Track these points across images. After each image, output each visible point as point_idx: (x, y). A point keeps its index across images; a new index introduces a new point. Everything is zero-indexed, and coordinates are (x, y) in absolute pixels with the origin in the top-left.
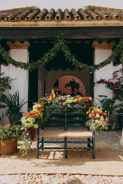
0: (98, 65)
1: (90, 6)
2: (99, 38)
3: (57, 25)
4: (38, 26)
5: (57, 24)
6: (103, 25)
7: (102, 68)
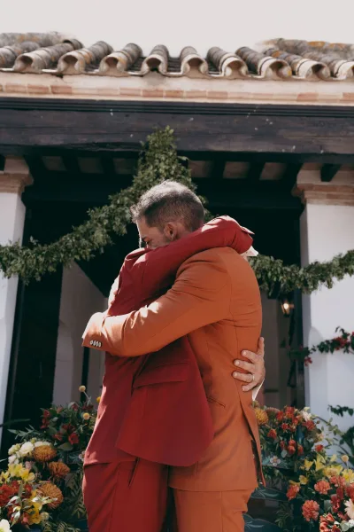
0: (329, 266)
1: (281, 39)
2: (325, 154)
3: (147, 94)
4: (70, 94)
5: (151, 88)
6: (341, 101)
7: (346, 276)
